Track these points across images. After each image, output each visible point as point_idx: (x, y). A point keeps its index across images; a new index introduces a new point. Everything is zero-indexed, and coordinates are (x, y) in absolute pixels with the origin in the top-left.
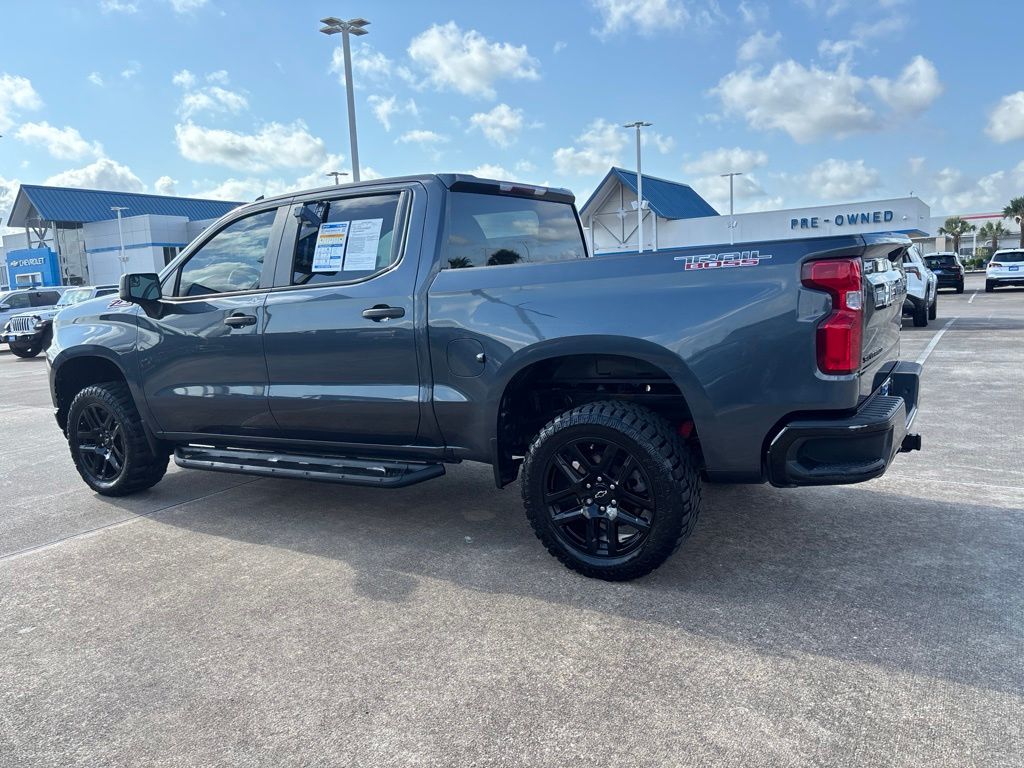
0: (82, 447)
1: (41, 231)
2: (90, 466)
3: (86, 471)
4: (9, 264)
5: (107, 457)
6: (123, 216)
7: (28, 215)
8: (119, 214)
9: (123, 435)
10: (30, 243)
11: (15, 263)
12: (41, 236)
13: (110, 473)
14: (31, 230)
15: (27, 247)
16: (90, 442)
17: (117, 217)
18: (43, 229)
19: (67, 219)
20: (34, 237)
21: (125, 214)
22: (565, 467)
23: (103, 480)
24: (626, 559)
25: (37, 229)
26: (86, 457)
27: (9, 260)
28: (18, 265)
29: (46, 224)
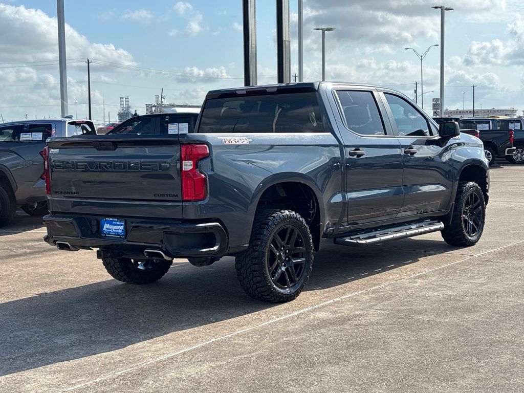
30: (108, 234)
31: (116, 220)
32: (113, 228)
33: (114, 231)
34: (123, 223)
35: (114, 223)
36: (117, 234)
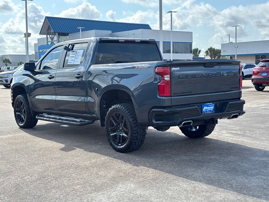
0: (17, 113)
1: (52, 36)
2: (18, 118)
3: (17, 120)
4: (39, 51)
5: (22, 116)
6: (82, 31)
7: (48, 30)
8: (81, 30)
9: (26, 109)
10: (48, 42)
11: (41, 51)
12: (52, 39)
13: (22, 121)
14: (48, 36)
15: (46, 44)
16: (19, 112)
17: (80, 32)
18: (53, 36)
19: (63, 32)
20: (49, 40)
21: (83, 30)
22: (113, 121)
23: (21, 123)
24: (124, 146)
25: (51, 36)
26: (18, 116)
27: (39, 50)
28: (42, 51)
29: (54, 34)
30: (206, 112)
31: (211, 103)
32: (208, 108)
33: (209, 110)
34: (214, 105)
35: (209, 105)
36: (210, 111)
